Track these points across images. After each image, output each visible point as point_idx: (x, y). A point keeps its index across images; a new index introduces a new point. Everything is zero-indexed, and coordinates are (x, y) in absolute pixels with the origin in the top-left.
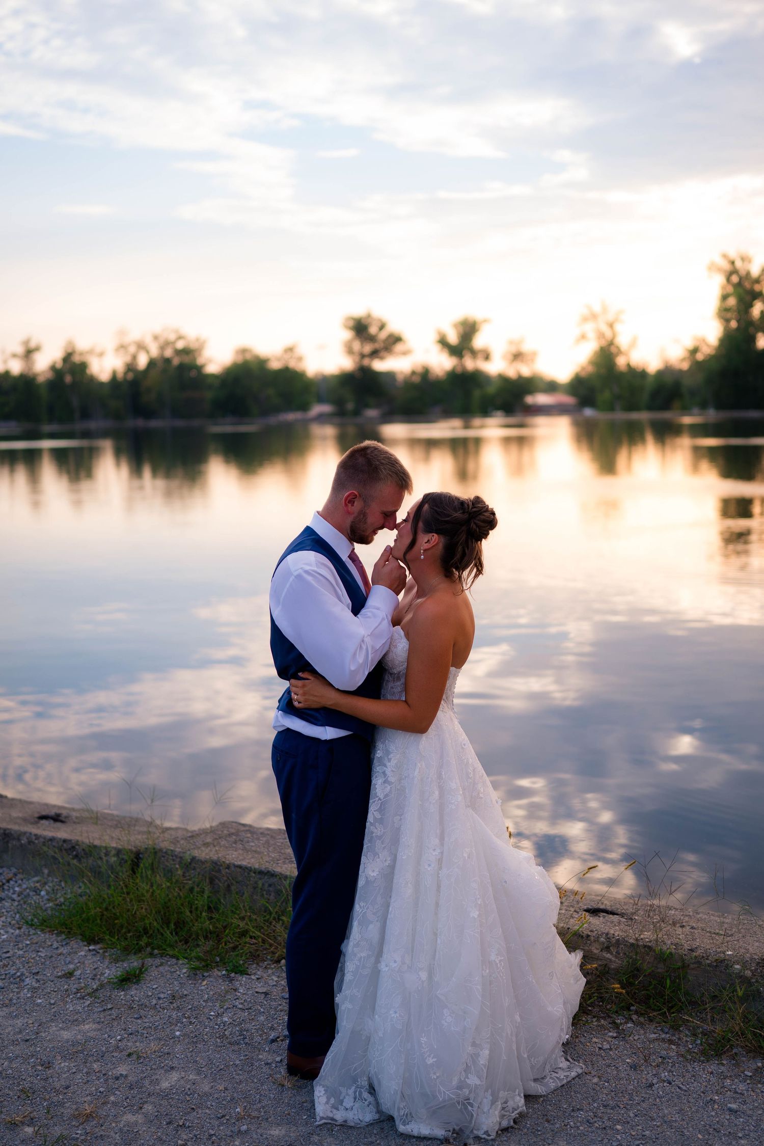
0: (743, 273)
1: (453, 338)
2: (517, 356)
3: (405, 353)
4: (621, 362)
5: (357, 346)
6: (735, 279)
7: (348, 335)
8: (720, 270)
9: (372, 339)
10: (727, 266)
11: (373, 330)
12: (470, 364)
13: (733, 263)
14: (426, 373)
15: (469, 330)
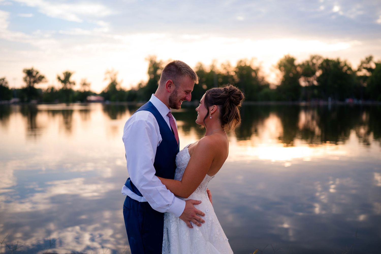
1: (63, 77)
2: (84, 84)
3: (46, 82)
4: (118, 87)
5: (28, 79)
7: (24, 75)
8: (148, 59)
9: (34, 77)
10: (150, 59)
11: (34, 74)
12: (68, 86)
14: (52, 89)
15: (68, 75)
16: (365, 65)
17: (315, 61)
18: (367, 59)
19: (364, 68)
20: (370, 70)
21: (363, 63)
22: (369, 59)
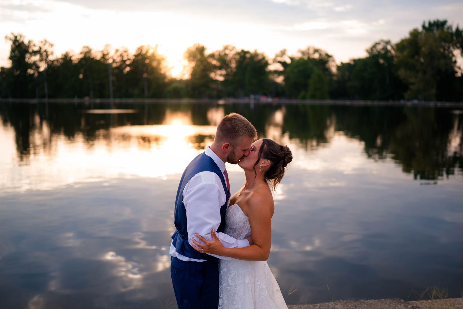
0: (21, 41)
6: (17, 44)
8: (11, 39)
10: (13, 38)
13: (16, 37)
16: (279, 59)
17: (227, 52)
18: (281, 52)
19: (279, 62)
20: (284, 64)
21: (277, 56)
22: (283, 53)
